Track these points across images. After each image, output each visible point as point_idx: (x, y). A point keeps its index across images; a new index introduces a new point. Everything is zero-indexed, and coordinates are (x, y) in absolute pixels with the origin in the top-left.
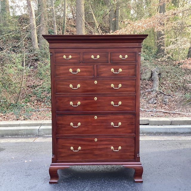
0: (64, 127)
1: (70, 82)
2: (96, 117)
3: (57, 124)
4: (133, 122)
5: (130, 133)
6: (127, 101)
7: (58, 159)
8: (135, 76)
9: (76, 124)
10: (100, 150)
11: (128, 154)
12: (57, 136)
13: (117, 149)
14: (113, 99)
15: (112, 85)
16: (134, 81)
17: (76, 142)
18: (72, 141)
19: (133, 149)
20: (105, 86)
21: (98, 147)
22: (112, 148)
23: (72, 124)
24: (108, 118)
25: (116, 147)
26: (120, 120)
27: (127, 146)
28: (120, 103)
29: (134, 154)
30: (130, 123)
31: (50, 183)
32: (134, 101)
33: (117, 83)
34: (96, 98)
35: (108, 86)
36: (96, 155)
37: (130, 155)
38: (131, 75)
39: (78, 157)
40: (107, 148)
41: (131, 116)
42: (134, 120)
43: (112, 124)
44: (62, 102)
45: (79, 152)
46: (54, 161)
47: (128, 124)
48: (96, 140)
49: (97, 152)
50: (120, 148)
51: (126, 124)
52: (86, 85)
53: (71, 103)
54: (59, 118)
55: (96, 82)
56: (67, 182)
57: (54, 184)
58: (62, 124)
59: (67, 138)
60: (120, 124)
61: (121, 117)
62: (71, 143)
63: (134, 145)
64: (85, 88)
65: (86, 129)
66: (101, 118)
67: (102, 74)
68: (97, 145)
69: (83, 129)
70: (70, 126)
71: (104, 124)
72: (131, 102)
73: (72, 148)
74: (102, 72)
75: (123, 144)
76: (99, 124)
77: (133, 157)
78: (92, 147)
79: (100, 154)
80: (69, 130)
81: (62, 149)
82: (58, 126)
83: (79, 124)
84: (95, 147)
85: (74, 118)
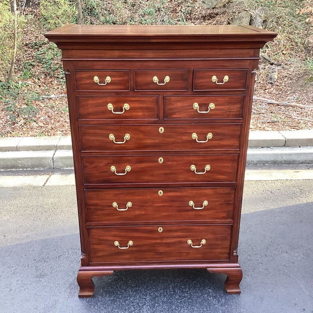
0: (102, 210)
1: (110, 130)
2: (161, 193)
3: (86, 204)
4: (229, 201)
5: (223, 218)
6: (222, 164)
7: (92, 260)
8: (242, 117)
9: (122, 205)
10: (168, 245)
11: (219, 250)
12: (89, 225)
13: (198, 243)
14: (194, 160)
15: (194, 136)
16: (237, 128)
17: (123, 234)
18: (116, 233)
19: (227, 243)
20: (179, 137)
21: (165, 241)
22: (190, 242)
23: (115, 204)
24: (184, 194)
25: (197, 241)
26: (206, 197)
27: (217, 239)
28: (208, 167)
29: (228, 252)
30: (225, 201)
31: (80, 297)
32: (236, 163)
33: (204, 130)
34: (161, 160)
35: (185, 138)
36: (161, 253)
37: (221, 253)
38: (233, 115)
39: (127, 256)
40: (180, 242)
41: (227, 190)
42: (233, 196)
43: (191, 203)
44: (95, 167)
45: (131, 249)
46: (84, 263)
47: (221, 203)
48: (160, 229)
49: (162, 249)
50: (204, 242)
51: (217, 203)
52: (141, 136)
53: (113, 168)
54: (91, 194)
55: (162, 130)
56: (110, 293)
57: (88, 299)
58: (96, 205)
59: (106, 227)
60: (206, 203)
61: (208, 191)
62: (115, 236)
63: (229, 237)
64: (140, 142)
65: (143, 212)
66: (171, 194)
67: (174, 113)
68: (162, 238)
69: (137, 212)
70: (112, 208)
71: (177, 204)
72: (228, 166)
73: (117, 243)
74: (174, 111)
75: (210, 236)
76: (166, 204)
77: (227, 255)
78: (153, 241)
79: (167, 253)
80: (110, 214)
81: (99, 245)
82: (90, 209)
83: (129, 204)
84: (158, 241)
85: (119, 194)
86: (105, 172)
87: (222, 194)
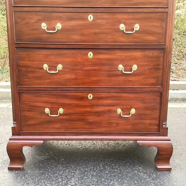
2: (90, 55)
4: (158, 65)
5: (153, 84)
6: (151, 24)
7: (23, 129)
10: (98, 114)
11: (148, 122)
12: (20, 89)
13: (128, 113)
14: (123, 18)
17: (54, 100)
18: (47, 99)
19: (156, 114)
21: (95, 109)
22: (119, 111)
23: (46, 66)
24: (113, 57)
25: (126, 110)
26: (135, 60)
27: (146, 108)
28: (137, 27)
29: (158, 123)
30: (154, 66)
31: (10, 169)
34: (91, 18)
36: (91, 123)
37: (151, 124)
39: (58, 126)
40: (110, 111)
41: (156, 53)
42: (162, 60)
43: (121, 67)
45: (61, 117)
46: (16, 132)
47: (149, 67)
48: (90, 96)
49: (92, 119)
50: (133, 111)
51: (147, 68)
53: (44, 26)
56: (40, 168)
57: (17, 172)
58: (27, 66)
59: (38, 91)
60: (135, 67)
61: (137, 54)
62: (46, 102)
63: (158, 106)
65: (73, 77)
68: (92, 106)
69: (68, 76)
70: (41, 71)
71: (106, 68)
72: (157, 26)
73: (47, 110)
75: (140, 105)
76: (96, 68)
77: (156, 127)
78: (83, 110)
79: (96, 122)
80: (41, 77)
81: (30, 112)
82: (21, 70)
83: (60, 67)
84: (88, 109)
85: (49, 55)
86: (36, 29)
87: (151, 57)
